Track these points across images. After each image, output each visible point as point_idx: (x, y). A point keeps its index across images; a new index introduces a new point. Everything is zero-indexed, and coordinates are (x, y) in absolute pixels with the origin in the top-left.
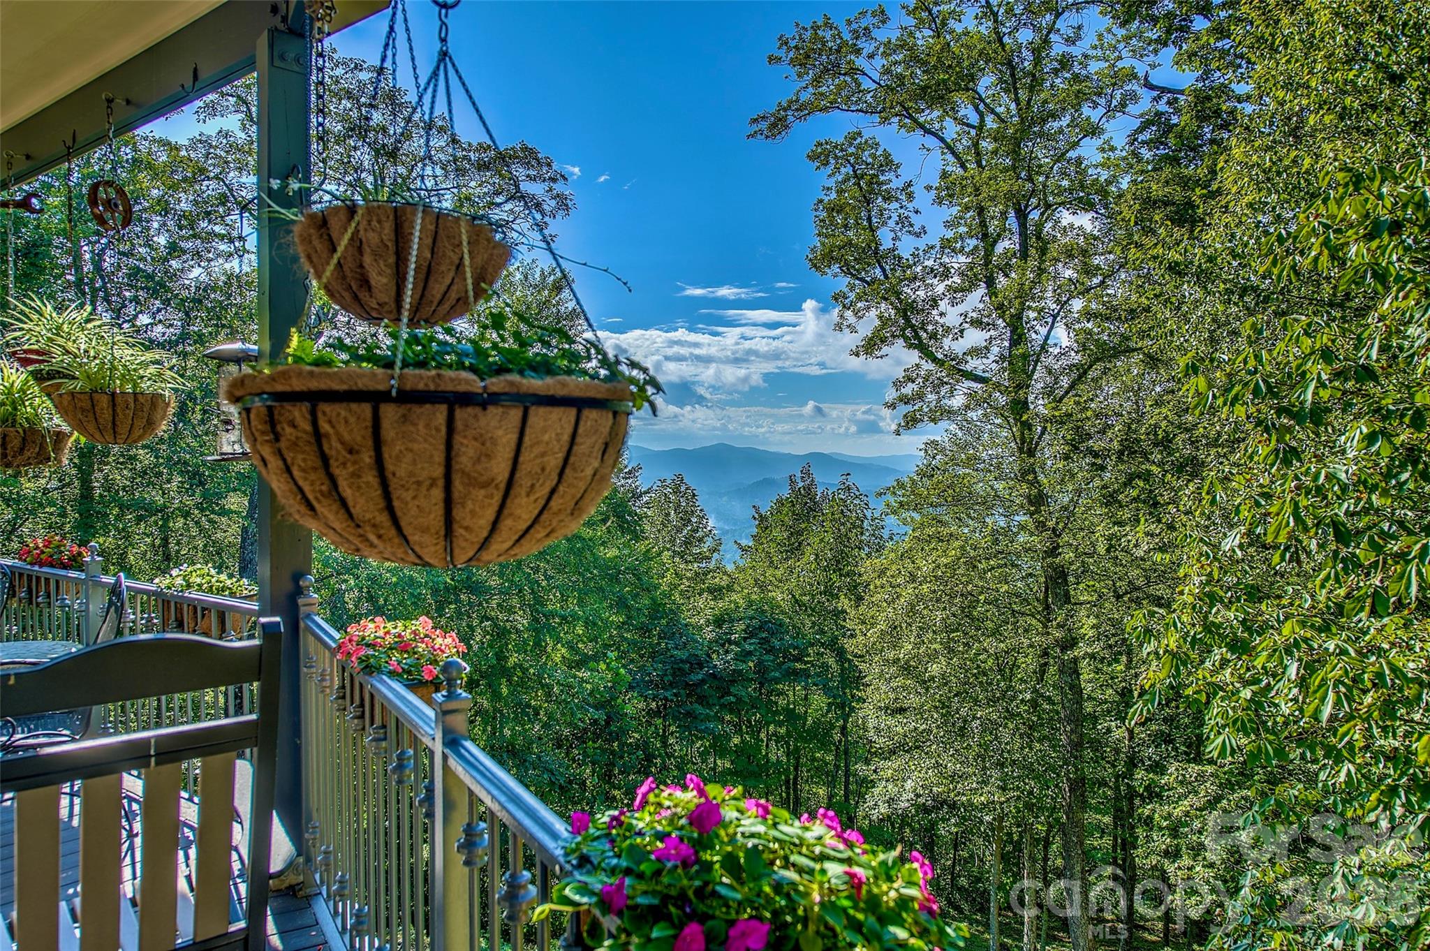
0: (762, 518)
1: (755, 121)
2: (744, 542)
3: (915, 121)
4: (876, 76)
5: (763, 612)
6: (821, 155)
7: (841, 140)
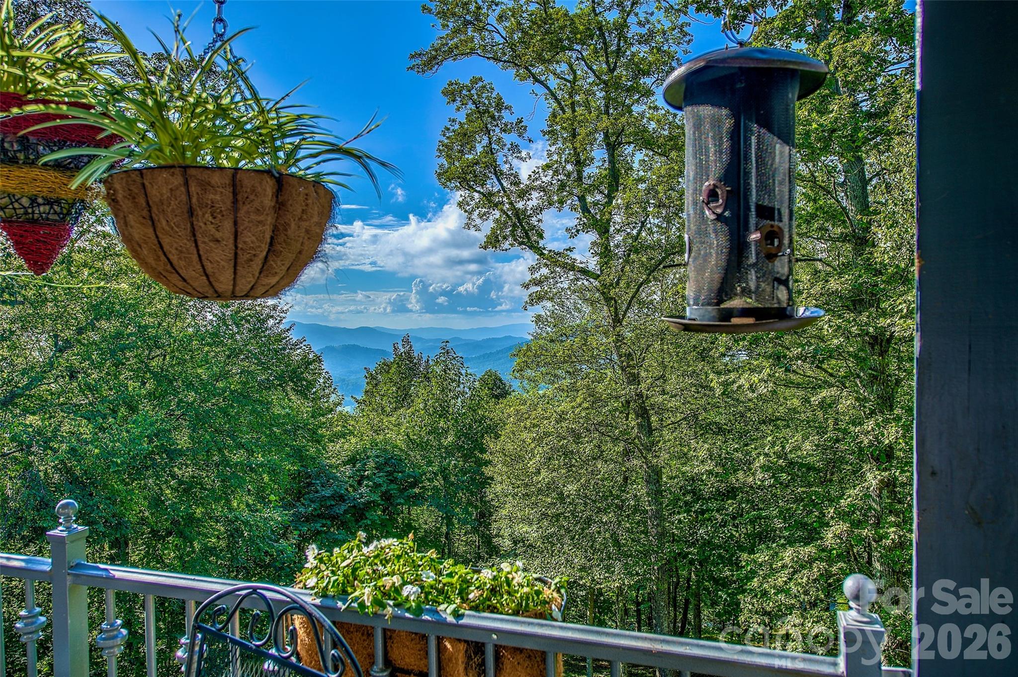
0: (373, 377)
1: (412, 57)
2: (359, 398)
3: (530, 71)
4: (504, 34)
5: (385, 450)
6: (453, 93)
7: (468, 83)
